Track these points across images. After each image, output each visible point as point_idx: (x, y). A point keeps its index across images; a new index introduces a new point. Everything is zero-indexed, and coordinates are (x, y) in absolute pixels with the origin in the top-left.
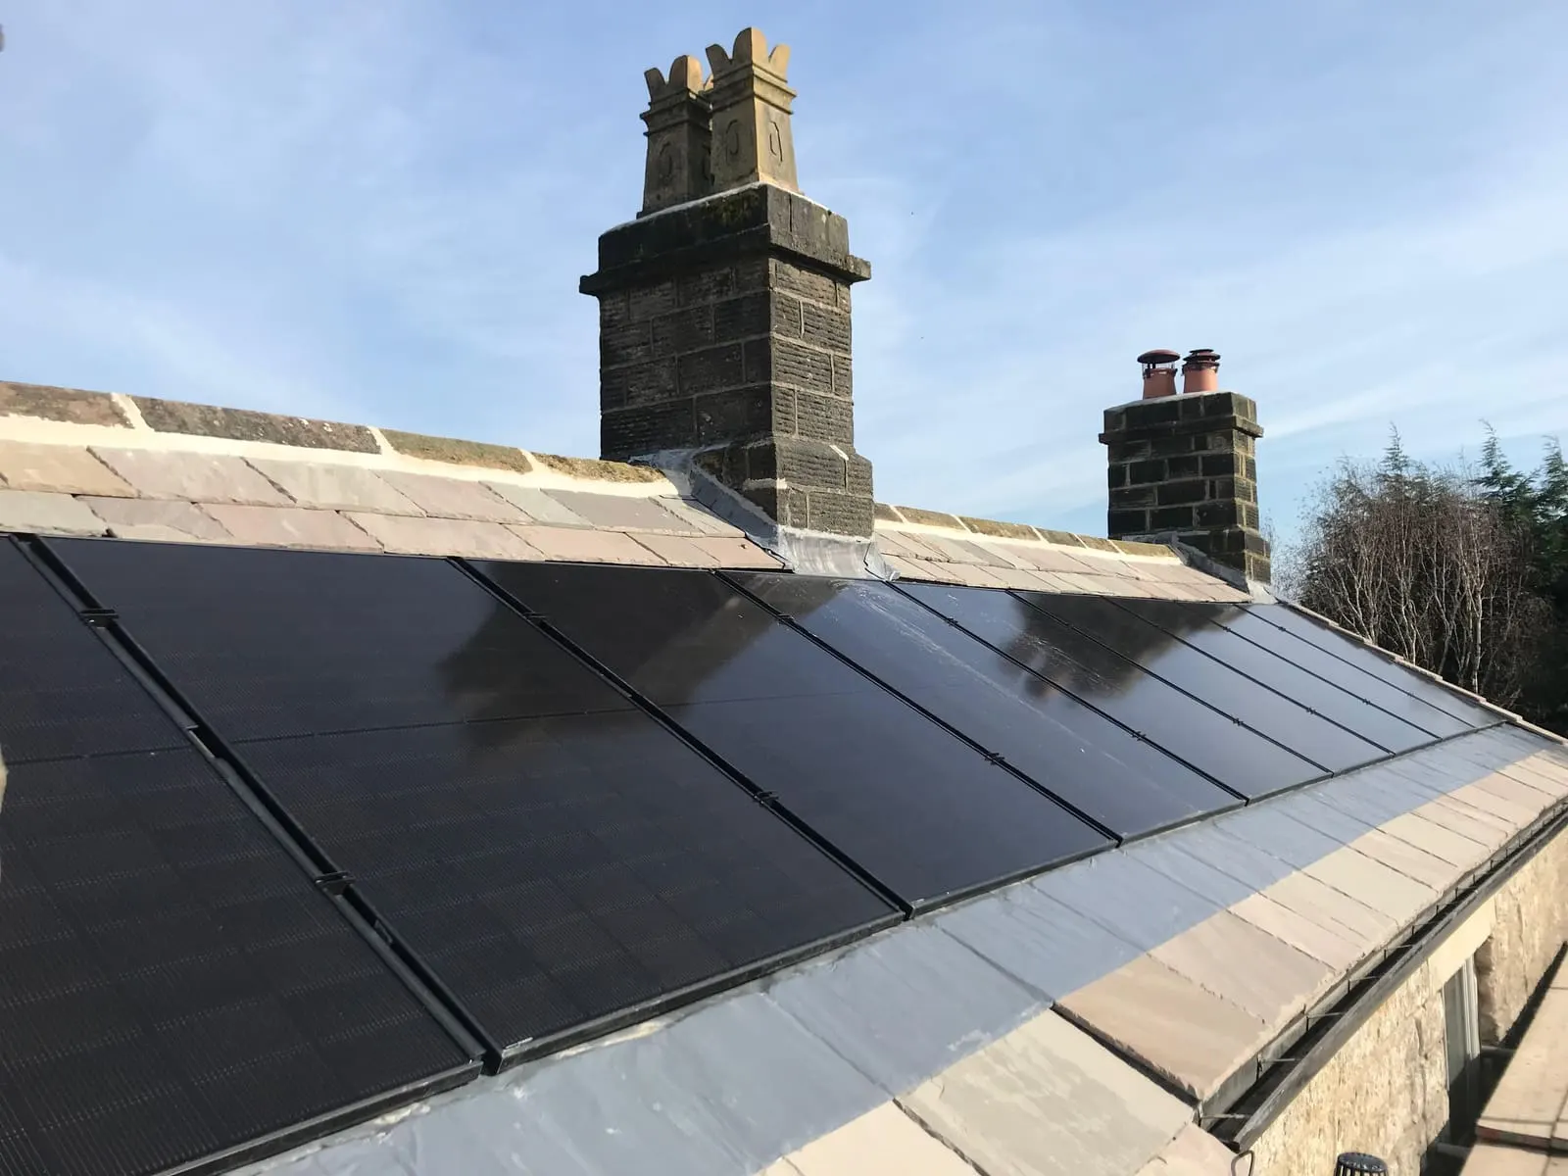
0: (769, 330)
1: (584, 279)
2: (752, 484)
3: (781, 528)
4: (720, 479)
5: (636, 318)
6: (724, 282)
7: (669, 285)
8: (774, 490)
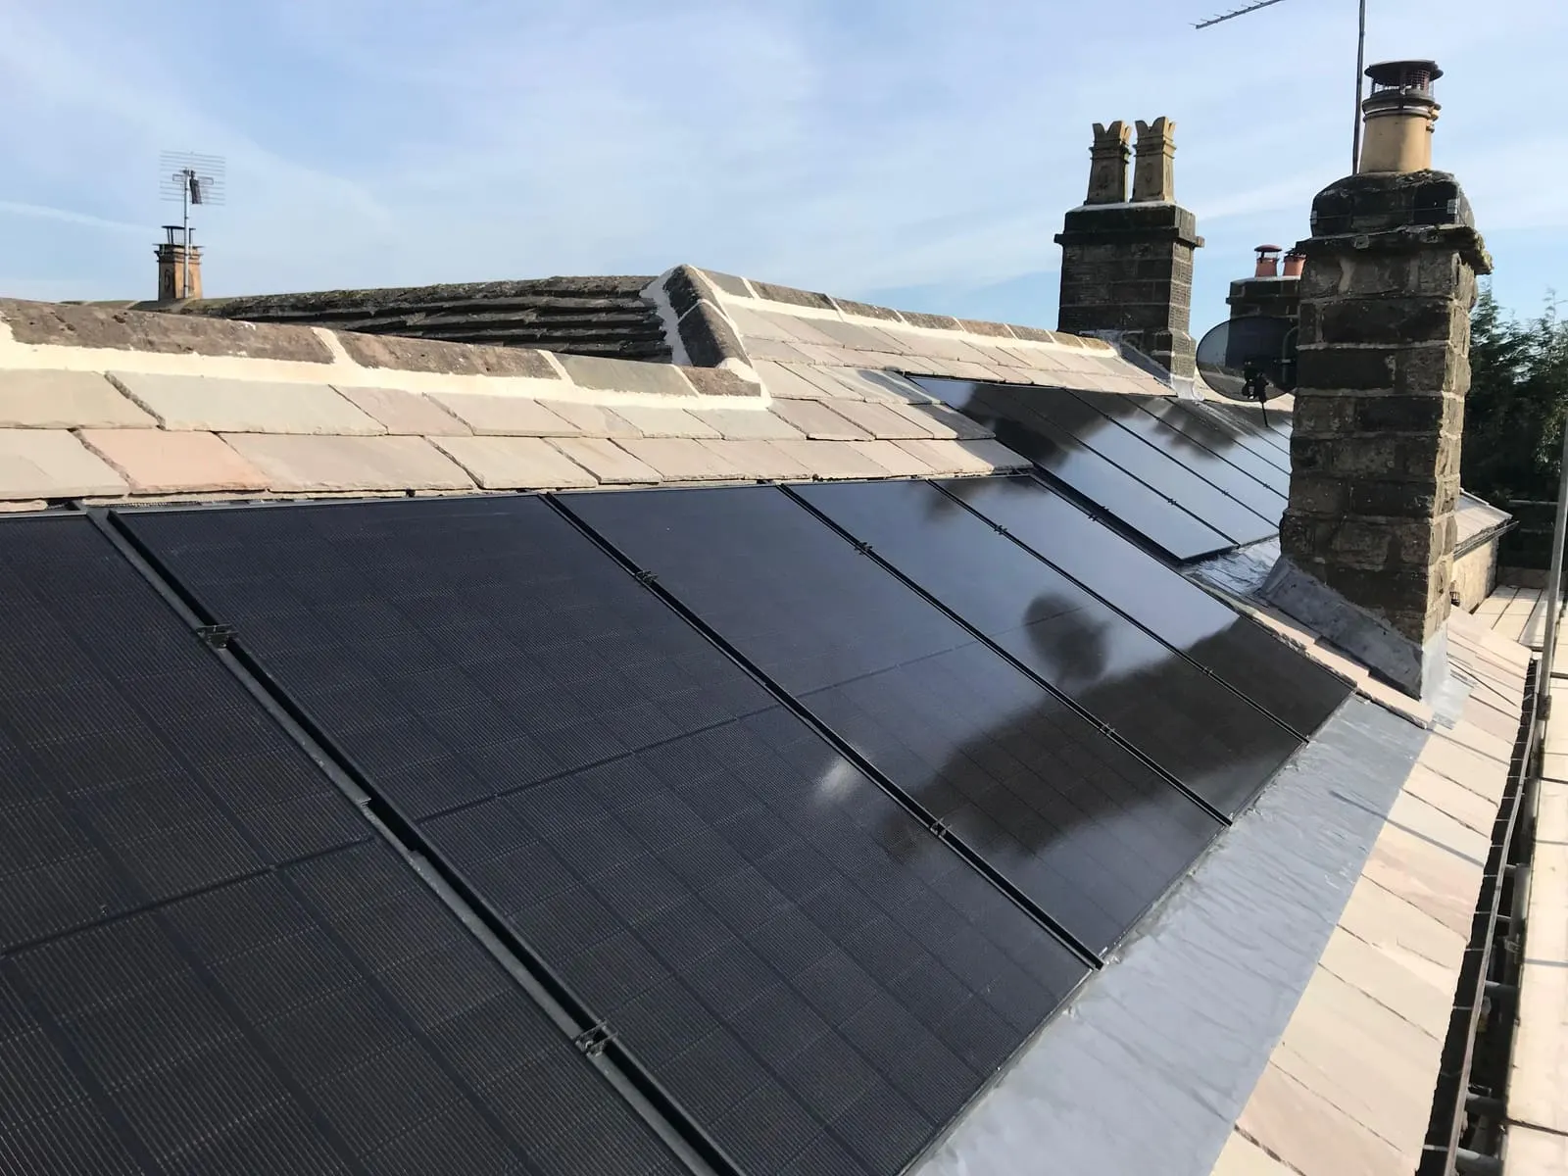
0: (1170, 277)
1: (1056, 235)
2: (1156, 353)
3: (1172, 375)
4: (1138, 349)
5: (1087, 260)
6: (1146, 249)
7: (1109, 246)
8: (1170, 357)
